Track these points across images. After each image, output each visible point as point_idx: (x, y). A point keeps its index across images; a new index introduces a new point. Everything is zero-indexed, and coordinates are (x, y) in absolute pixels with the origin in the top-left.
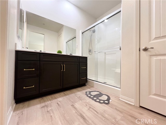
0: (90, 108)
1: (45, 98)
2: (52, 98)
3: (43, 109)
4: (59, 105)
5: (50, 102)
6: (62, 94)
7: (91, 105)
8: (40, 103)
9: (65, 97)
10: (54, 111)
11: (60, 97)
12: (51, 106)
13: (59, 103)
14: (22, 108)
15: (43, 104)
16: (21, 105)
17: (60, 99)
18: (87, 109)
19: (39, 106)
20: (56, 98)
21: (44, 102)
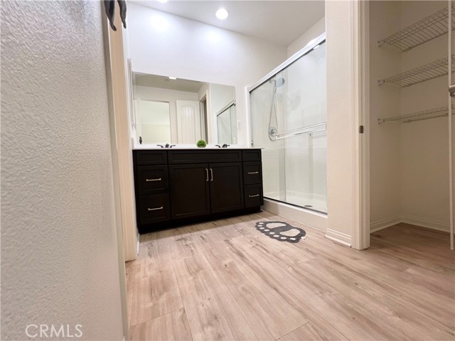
0: (257, 245)
1: (181, 229)
2: (192, 229)
3: (180, 242)
4: (203, 239)
5: (189, 234)
6: (210, 224)
7: (260, 242)
8: (174, 235)
9: (214, 229)
10: (196, 245)
11: (207, 229)
12: (191, 239)
13: (204, 237)
14: (151, 239)
15: (179, 237)
16: (147, 236)
17: (206, 232)
18: (250, 246)
19: (172, 238)
20: (199, 230)
21: (180, 234)
